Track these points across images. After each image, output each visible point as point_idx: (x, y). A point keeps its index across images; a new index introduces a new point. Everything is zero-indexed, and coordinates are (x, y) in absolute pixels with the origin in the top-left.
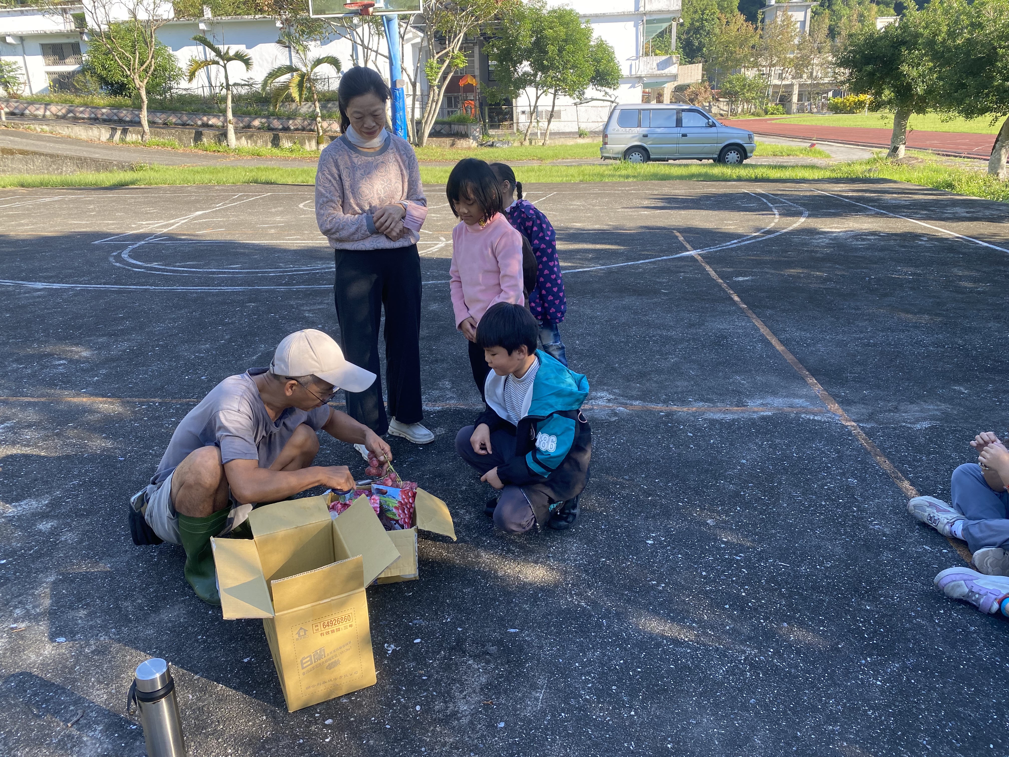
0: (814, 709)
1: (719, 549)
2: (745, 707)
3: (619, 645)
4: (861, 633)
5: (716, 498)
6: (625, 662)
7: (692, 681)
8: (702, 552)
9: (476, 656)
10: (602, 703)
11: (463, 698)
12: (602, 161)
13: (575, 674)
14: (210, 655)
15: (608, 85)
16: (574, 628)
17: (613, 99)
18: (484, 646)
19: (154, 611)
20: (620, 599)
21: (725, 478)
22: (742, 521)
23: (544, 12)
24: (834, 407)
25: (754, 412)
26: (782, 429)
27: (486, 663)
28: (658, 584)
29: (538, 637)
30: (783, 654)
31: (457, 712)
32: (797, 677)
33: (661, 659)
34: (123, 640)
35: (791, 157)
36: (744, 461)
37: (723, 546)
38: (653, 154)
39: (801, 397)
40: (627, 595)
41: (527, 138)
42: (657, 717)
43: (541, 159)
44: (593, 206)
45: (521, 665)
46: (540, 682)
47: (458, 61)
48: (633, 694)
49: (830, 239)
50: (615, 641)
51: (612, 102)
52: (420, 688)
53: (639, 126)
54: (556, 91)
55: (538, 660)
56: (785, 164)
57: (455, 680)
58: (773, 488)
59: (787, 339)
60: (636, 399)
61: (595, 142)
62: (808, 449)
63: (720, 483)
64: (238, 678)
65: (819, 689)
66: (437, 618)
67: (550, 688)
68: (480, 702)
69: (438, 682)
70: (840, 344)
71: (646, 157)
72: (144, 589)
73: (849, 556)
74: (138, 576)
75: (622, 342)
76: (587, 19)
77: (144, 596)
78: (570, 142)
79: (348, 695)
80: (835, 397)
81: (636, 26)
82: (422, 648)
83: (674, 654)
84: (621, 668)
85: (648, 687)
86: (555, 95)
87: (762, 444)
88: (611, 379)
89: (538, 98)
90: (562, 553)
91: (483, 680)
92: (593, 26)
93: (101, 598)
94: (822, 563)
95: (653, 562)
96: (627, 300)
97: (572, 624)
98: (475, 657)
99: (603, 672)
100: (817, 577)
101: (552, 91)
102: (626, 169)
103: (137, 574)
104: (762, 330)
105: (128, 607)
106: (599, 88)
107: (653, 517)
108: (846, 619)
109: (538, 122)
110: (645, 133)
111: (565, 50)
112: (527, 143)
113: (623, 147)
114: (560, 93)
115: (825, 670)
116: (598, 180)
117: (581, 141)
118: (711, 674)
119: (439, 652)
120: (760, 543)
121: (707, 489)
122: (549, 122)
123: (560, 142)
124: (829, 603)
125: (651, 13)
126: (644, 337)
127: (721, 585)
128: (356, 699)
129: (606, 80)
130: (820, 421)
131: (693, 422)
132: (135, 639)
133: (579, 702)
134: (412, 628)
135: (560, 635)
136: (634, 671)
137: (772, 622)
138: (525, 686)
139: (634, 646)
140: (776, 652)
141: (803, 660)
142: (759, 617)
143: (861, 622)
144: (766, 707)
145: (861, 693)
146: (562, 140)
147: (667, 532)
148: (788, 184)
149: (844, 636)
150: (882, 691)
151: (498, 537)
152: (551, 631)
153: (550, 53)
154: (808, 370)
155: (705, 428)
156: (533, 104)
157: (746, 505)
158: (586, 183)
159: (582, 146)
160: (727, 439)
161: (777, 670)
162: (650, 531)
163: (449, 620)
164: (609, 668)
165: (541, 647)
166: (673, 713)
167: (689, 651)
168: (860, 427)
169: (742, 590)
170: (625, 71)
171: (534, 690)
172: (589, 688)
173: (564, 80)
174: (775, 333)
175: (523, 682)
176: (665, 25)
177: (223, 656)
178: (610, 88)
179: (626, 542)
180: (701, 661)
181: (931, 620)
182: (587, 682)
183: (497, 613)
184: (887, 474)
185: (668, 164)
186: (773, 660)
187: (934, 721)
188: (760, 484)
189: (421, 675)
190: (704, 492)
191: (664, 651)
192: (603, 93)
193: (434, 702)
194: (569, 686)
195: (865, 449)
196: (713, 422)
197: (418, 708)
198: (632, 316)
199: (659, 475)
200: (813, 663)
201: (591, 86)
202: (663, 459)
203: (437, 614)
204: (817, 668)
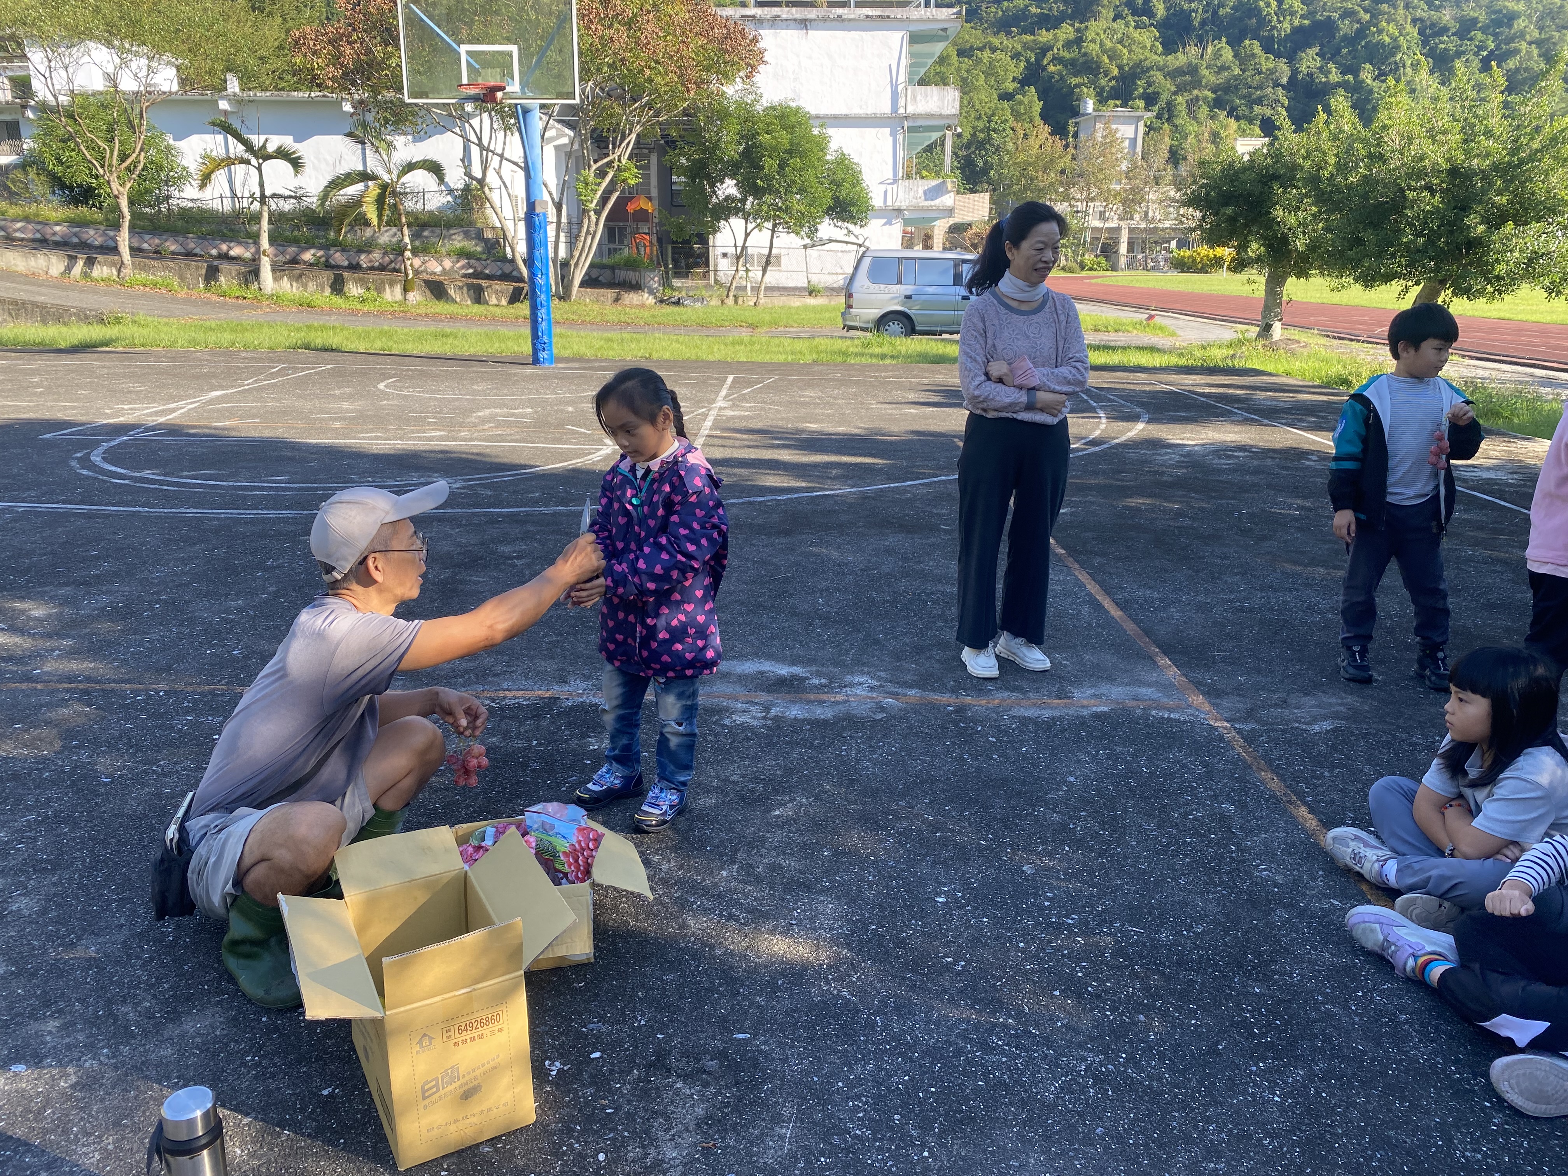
0: (1188, 1140)
1: (1042, 908)
2: (1089, 1141)
3: (901, 1054)
4: (1248, 1027)
5: (1034, 834)
6: (912, 1079)
7: (1011, 1104)
8: (1017, 914)
9: (686, 1075)
10: (881, 1140)
11: (671, 1140)
12: (844, 333)
13: (837, 1098)
14: (268, 1086)
15: (852, 219)
16: (834, 1030)
17: (860, 242)
18: (698, 1060)
19: (171, 1020)
20: (900, 986)
21: (1046, 804)
22: (1074, 868)
23: (758, 108)
24: (1198, 700)
25: (1083, 707)
26: (1125, 732)
27: (704, 1087)
28: (956, 962)
29: (780, 1044)
30: (1141, 1061)
31: (662, 1161)
32: (1162, 1093)
33: (964, 1073)
34: (123, 1066)
35: (1120, 334)
36: (1072, 779)
37: (1047, 904)
38: (922, 324)
39: (1149, 685)
40: (910, 979)
41: (731, 294)
42: (962, 1159)
43: (752, 326)
44: (835, 398)
45: (756, 1086)
46: (786, 1112)
47: (627, 174)
48: (925, 1126)
49: (1182, 455)
50: (895, 1048)
51: (860, 246)
52: (603, 1126)
53: (900, 282)
54: (775, 226)
55: (782, 1079)
56: (1112, 344)
57: (656, 1113)
58: (1115, 818)
59: (1126, 601)
60: (911, 687)
61: (833, 303)
62: (1163, 760)
63: (1039, 811)
64: (314, 1120)
65: (1193, 1110)
66: (624, 1020)
67: (802, 1121)
68: (695, 1145)
69: (630, 1116)
70: (1202, 608)
71: (909, 329)
72: (153, 985)
73: (1227, 916)
74: (144, 965)
75: (888, 601)
76: (822, 121)
77: (155, 997)
78: (796, 302)
79: (493, 1141)
80: (1198, 685)
81: (893, 134)
82: (603, 1066)
83: (982, 1065)
84: (907, 1088)
85: (947, 1114)
86: (773, 231)
87: (1098, 754)
88: (873, 657)
89: (747, 235)
90: (810, 919)
91: (700, 1111)
92: (831, 132)
93: (82, 1001)
94: (1190, 928)
95: (947, 930)
96: (892, 540)
97: (830, 1024)
98: (686, 1077)
99: (880, 1095)
100: (1184, 948)
101: (769, 225)
102: (881, 345)
103: (140, 962)
104: (1089, 587)
105: (127, 1013)
106: (840, 223)
107: (944, 862)
108: (1227, 1007)
109: (747, 270)
110: (909, 293)
111: (788, 166)
112: (730, 301)
113: (876, 313)
114: (780, 229)
115: (1201, 1083)
116: (840, 359)
117: (811, 301)
118: (1038, 1093)
119: (630, 1072)
120: (1100, 899)
121: (1021, 820)
122: (764, 271)
123: (780, 301)
124: (1203, 984)
125: (915, 117)
126: (919, 595)
127: (1047, 962)
128: (504, 1147)
129: (850, 212)
130: (1178, 721)
131: (995, 720)
132: (143, 1063)
133: (845, 1141)
134: (587, 1036)
135: (813, 1040)
136: (926, 1091)
137: (1122, 1014)
138: (764, 1119)
139: (925, 1054)
140: (1131, 1058)
141: (1170, 1069)
142: (1103, 1008)
143: (1248, 1011)
144: (1120, 1139)
145: (1253, 1115)
146: (783, 298)
147: (966, 886)
148: (1118, 374)
149: (1225, 1032)
150: (1282, 1110)
151: (713, 896)
152: (800, 1036)
153: (766, 170)
154: (1158, 646)
155: (1014, 730)
156: (740, 243)
157: (1078, 843)
158: (823, 364)
159: (814, 309)
160: (1046, 746)
161: (1131, 1084)
162: (941, 884)
163: (643, 1022)
164: (888, 1089)
165: (785, 1061)
166: (985, 1151)
167: (1004, 1059)
168: (1235, 729)
169: (1078, 969)
170: (877, 201)
171: (778, 1123)
172: (860, 1119)
173: (787, 210)
174: (1108, 592)
175: (761, 1113)
176: (935, 136)
177: (288, 1087)
178: (856, 224)
179: (904, 900)
180: (1022, 1074)
181: (1346, 1007)
182: (856, 1109)
183: (716, 1010)
184: (1275, 797)
185: (943, 340)
186: (1126, 1069)
187: (1356, 1151)
188: (1097, 812)
189: (604, 1108)
190: (1016, 825)
191: (968, 1061)
192: (846, 231)
193: (625, 1147)
194: (830, 1116)
195: (1244, 761)
196: (1024, 721)
197: (601, 1157)
198: (900, 563)
199: (950, 801)
200: (1183, 1073)
201: (827, 220)
202: (955, 775)
203: (624, 1014)
204: (1190, 1080)
